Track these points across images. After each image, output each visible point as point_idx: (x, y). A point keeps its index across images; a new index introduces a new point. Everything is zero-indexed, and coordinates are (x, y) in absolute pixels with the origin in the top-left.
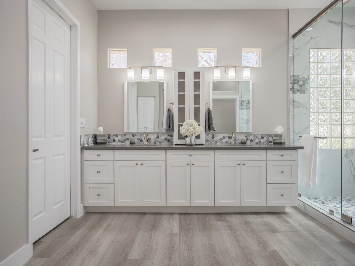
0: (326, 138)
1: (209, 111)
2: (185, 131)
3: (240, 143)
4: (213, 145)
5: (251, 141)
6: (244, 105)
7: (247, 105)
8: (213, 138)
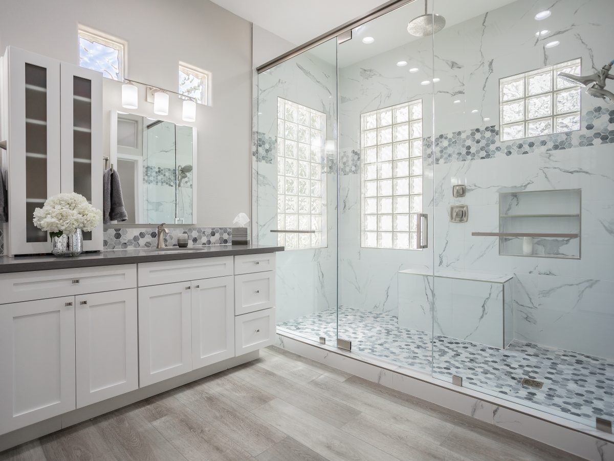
0: (314, 232)
1: (112, 175)
2: (54, 220)
3: (174, 245)
4: (119, 252)
5: (195, 240)
6: (151, 176)
7: (157, 176)
8: (118, 236)
